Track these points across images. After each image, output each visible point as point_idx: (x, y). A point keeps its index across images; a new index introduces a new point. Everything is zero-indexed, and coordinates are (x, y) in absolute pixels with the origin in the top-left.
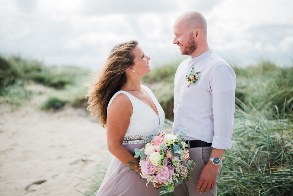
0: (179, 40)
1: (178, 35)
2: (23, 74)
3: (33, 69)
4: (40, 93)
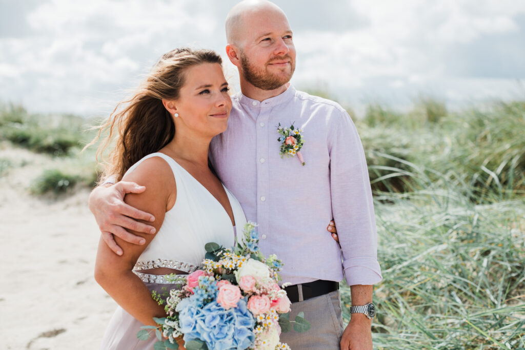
4: (24, 164)
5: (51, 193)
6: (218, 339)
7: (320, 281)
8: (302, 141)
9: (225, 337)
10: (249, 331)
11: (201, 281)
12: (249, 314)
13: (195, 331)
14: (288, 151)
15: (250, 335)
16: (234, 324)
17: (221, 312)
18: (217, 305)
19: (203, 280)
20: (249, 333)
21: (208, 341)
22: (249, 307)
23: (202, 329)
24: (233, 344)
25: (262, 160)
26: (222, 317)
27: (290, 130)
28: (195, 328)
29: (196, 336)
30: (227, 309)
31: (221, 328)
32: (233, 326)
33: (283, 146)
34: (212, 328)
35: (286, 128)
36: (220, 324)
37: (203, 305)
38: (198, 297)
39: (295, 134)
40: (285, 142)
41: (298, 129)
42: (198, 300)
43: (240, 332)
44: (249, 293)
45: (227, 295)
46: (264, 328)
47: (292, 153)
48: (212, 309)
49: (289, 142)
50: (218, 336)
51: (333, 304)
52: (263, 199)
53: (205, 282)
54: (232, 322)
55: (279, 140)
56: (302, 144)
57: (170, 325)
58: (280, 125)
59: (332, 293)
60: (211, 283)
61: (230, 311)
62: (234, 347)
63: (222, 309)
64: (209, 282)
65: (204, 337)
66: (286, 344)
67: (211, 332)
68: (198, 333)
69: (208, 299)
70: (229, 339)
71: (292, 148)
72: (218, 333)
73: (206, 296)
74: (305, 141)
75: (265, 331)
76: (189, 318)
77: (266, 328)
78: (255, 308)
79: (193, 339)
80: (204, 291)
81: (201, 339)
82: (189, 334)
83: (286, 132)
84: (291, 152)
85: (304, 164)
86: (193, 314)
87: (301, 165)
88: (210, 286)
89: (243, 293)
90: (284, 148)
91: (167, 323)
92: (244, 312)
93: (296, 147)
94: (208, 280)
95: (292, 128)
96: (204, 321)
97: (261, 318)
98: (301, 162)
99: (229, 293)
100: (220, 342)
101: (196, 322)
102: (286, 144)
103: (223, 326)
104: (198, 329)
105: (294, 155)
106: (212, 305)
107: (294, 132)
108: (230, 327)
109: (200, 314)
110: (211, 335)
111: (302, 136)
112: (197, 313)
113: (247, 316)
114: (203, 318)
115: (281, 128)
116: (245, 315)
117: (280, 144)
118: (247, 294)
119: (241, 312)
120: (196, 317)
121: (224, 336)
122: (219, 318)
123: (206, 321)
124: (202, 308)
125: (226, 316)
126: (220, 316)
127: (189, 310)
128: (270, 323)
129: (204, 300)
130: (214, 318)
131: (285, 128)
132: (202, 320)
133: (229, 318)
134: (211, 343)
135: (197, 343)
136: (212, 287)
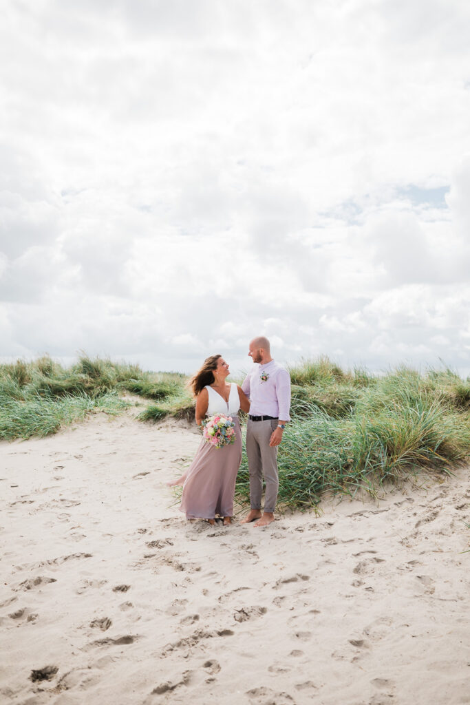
0: (252, 354)
1: (251, 351)
2: (116, 383)
3: (129, 376)
4: (137, 405)
5: (151, 421)
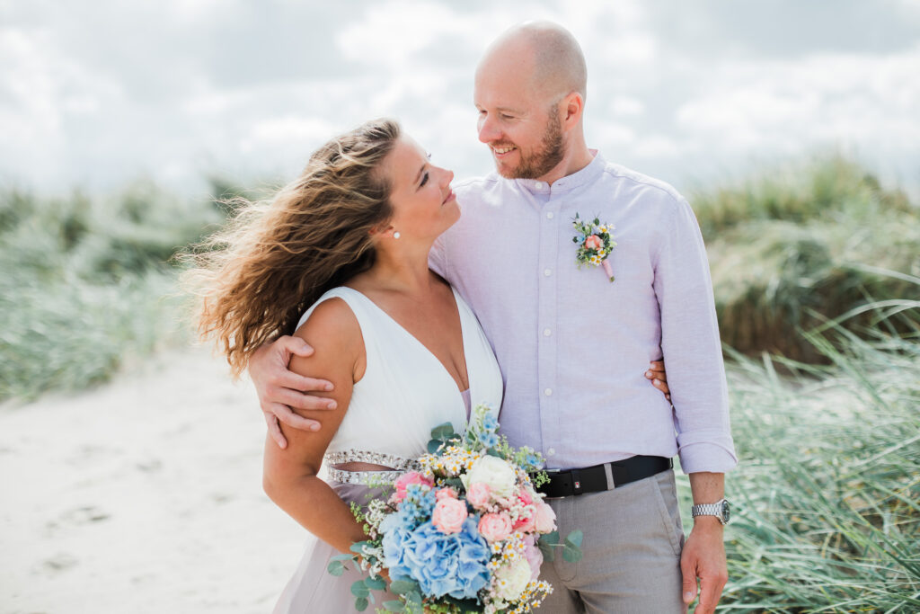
1: (505, 114)
6: (435, 577)
7: (639, 457)
8: (612, 243)
9: (445, 575)
10: (481, 566)
11: (409, 491)
12: (481, 540)
13: (402, 565)
14: (589, 258)
15: (483, 571)
16: (458, 556)
17: (438, 538)
18: (434, 528)
19: (412, 490)
20: (481, 568)
21: (421, 580)
22: (481, 530)
23: (411, 562)
24: (457, 585)
25: (548, 272)
26: (440, 545)
27: (594, 225)
28: (402, 561)
29: (404, 573)
30: (448, 533)
31: (439, 561)
32: (457, 559)
33: (580, 250)
34: (426, 562)
35: (588, 221)
36: (437, 555)
37: (414, 526)
38: (406, 515)
39: (601, 232)
40: (584, 244)
41: (605, 224)
42: (405, 519)
43: (469, 566)
44: (481, 509)
45: (446, 515)
46: (504, 562)
47: (595, 262)
48: (426, 532)
49: (591, 245)
50: (435, 574)
51: (662, 491)
52: (547, 332)
53: (415, 493)
54: (456, 552)
55: (575, 240)
56: (611, 249)
57: (370, 553)
58: (577, 217)
59: (660, 474)
60: (424, 495)
61: (452, 536)
62: (459, 589)
63: (441, 534)
64: (421, 494)
65: (416, 574)
66: (545, 582)
67: (424, 567)
68: (406, 568)
69: (421, 518)
70: (452, 578)
71: (595, 253)
72: (436, 569)
73: (417, 514)
74: (616, 244)
75: (505, 566)
76: (395, 545)
77: (507, 561)
78: (488, 532)
79: (401, 577)
80: (415, 507)
81: (412, 577)
82: (395, 568)
83: (587, 228)
84: (593, 259)
85: (612, 279)
86: (400, 538)
87: (608, 281)
88: (422, 499)
89: (471, 510)
90: (582, 253)
91: (366, 551)
92: (475, 537)
93: (602, 253)
94: (420, 490)
95: (597, 222)
96: (414, 550)
97: (497, 548)
98: (608, 275)
99: (449, 512)
100: (439, 582)
101: (404, 553)
102: (587, 248)
103: (442, 558)
104: (406, 563)
105: (598, 264)
106: (425, 527)
107: (599, 229)
108: (452, 560)
109: (410, 540)
110: (425, 571)
111: (611, 236)
112: (407, 539)
113: (479, 543)
114: (413, 546)
115: (579, 221)
116: (476, 541)
117: (576, 247)
118: (479, 510)
119: (470, 537)
120: (404, 544)
121: (442, 574)
122: (435, 547)
123: (417, 550)
124: (414, 530)
125: (446, 544)
126: (437, 543)
127: (396, 532)
128: (512, 555)
129: (416, 518)
130: (428, 546)
131: (586, 223)
132: (412, 549)
133: (452, 546)
134: (426, 582)
135: (407, 582)
136: (426, 501)
